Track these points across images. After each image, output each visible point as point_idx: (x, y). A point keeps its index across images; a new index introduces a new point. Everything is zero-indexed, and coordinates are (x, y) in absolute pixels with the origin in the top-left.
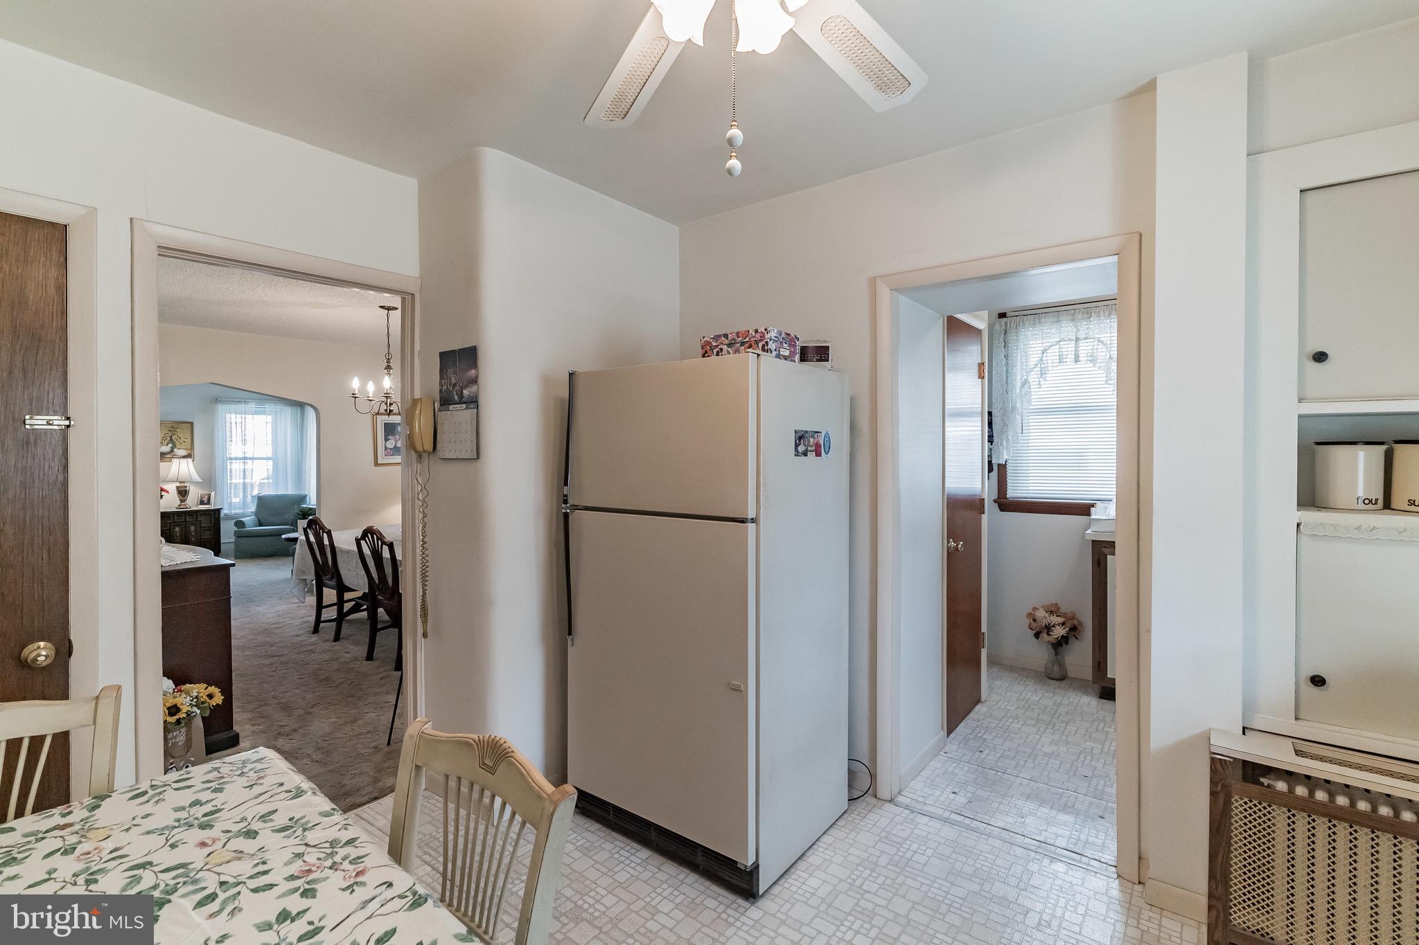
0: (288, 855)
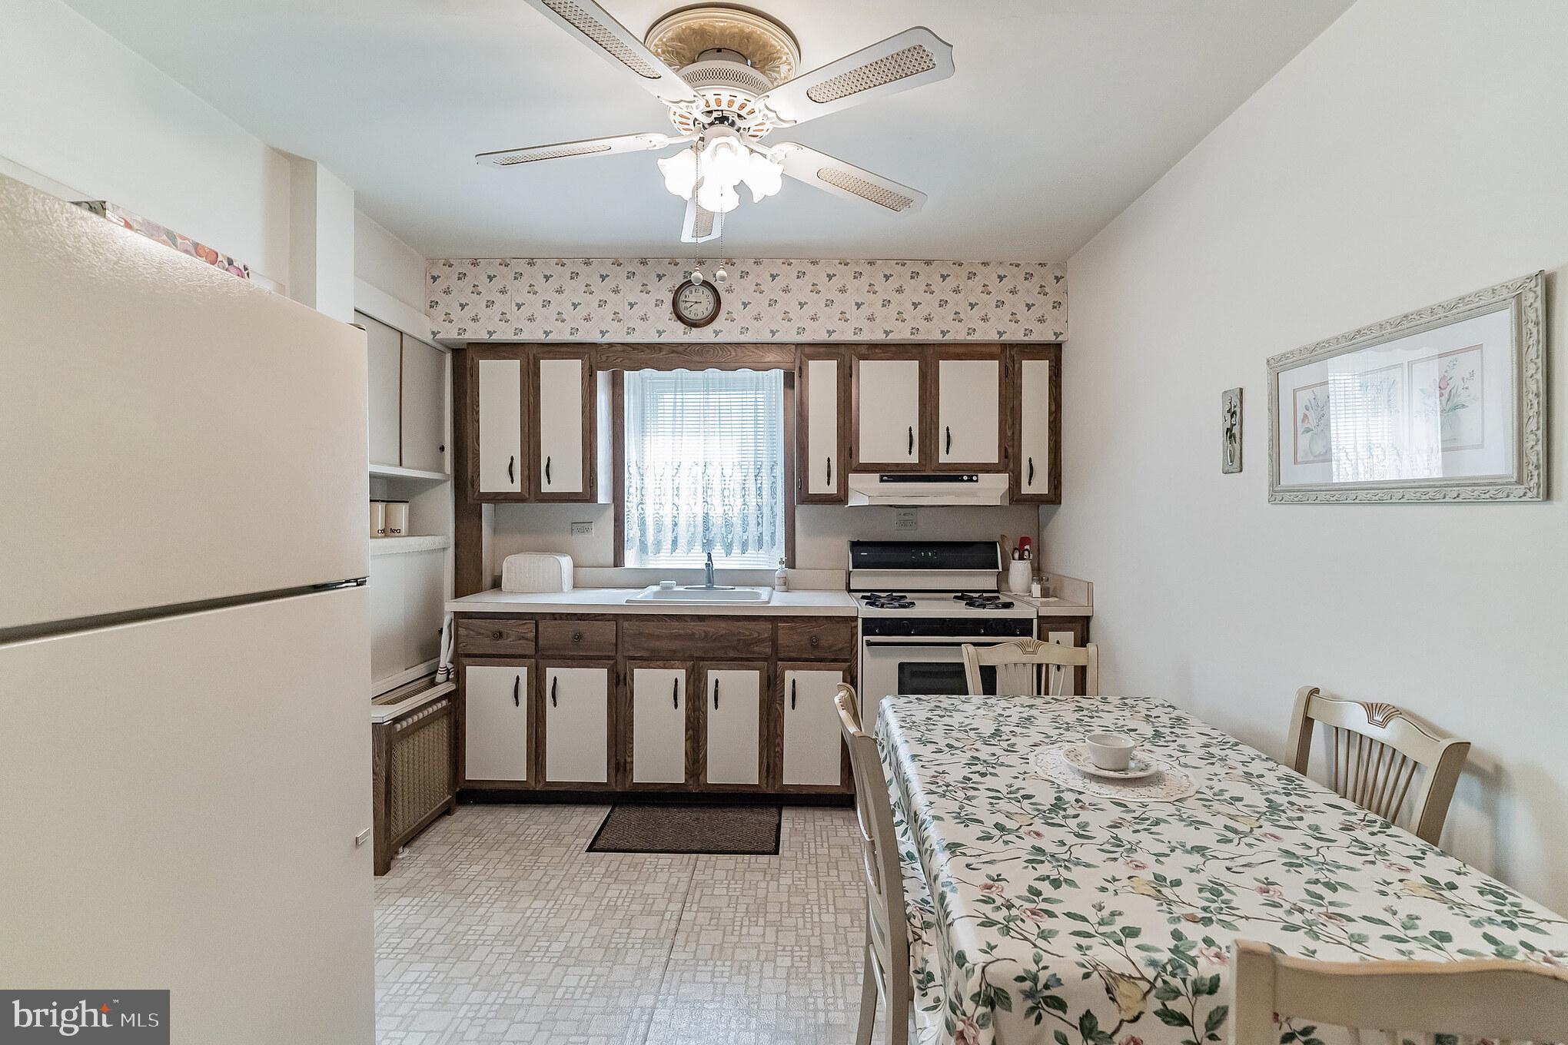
0: (974, 802)
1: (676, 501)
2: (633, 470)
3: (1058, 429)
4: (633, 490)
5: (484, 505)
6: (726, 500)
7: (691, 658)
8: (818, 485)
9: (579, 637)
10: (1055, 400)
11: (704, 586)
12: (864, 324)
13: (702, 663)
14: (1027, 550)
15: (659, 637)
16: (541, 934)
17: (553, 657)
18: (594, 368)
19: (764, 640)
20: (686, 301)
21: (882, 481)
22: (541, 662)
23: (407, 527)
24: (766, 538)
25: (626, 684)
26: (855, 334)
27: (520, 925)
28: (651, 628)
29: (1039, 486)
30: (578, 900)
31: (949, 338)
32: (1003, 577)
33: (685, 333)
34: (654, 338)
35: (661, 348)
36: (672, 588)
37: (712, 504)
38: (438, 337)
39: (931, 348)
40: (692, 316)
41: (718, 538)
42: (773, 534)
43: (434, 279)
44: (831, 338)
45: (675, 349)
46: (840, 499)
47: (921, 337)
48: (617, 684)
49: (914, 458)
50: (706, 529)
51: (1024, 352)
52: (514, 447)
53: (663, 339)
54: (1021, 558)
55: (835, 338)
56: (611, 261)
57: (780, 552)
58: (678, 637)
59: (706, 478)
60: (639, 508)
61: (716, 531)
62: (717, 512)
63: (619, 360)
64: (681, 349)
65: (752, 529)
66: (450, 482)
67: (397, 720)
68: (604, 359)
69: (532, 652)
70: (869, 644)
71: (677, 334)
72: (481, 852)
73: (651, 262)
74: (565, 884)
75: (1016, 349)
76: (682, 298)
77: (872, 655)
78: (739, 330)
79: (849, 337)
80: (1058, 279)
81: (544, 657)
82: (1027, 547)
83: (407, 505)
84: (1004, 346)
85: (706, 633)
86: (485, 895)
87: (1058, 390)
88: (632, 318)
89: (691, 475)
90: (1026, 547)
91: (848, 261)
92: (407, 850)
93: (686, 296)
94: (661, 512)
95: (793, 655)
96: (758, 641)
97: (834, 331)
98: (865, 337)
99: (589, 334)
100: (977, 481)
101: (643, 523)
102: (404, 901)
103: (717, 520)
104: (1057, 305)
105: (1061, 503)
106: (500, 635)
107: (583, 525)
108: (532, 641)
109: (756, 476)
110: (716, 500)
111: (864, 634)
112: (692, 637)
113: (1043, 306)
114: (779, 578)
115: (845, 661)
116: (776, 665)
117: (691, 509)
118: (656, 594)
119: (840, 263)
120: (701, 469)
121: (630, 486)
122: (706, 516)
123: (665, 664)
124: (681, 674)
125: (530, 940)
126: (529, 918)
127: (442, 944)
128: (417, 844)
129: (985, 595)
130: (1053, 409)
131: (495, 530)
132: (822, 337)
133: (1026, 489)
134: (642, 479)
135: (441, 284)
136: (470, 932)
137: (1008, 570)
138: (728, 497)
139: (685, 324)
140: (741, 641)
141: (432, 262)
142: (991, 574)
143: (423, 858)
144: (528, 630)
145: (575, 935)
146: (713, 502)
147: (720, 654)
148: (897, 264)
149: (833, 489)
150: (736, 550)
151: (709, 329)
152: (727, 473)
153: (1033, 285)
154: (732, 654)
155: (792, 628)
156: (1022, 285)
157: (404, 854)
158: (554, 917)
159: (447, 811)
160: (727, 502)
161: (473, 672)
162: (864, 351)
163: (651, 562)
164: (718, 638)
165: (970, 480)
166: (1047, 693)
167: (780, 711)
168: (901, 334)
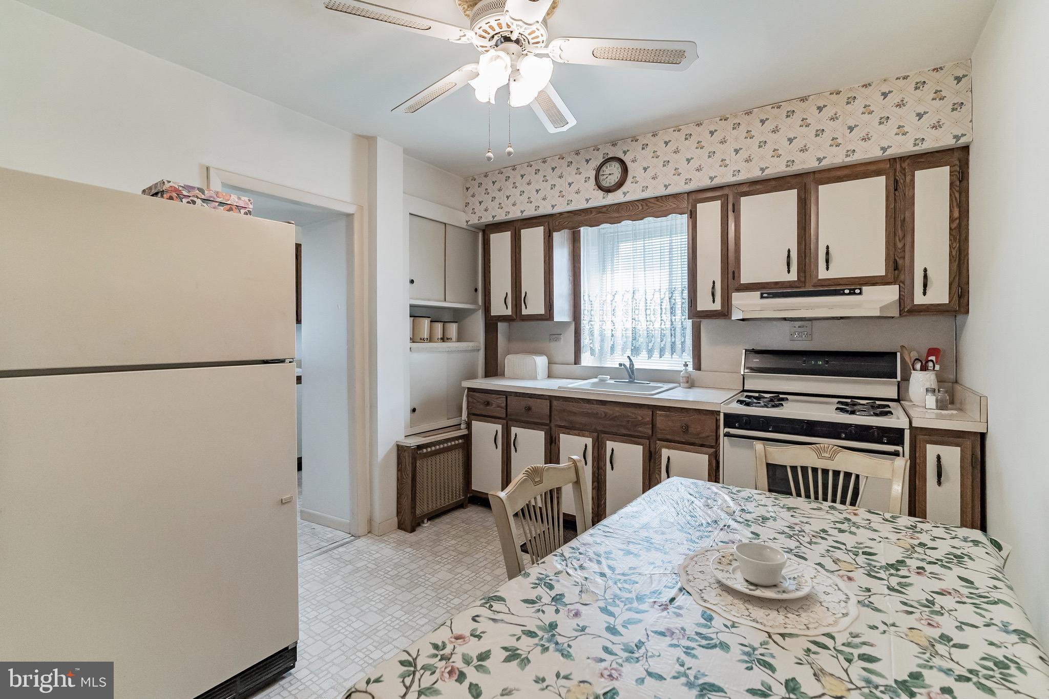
1: (614, 319)
2: (586, 298)
3: (964, 236)
4: (586, 312)
5: (499, 324)
6: (648, 317)
7: (596, 431)
8: (705, 303)
9: (529, 409)
10: (959, 206)
11: (628, 380)
12: (742, 166)
13: (603, 435)
14: (932, 361)
15: (575, 414)
16: (455, 590)
17: (517, 421)
18: (551, 231)
19: (646, 424)
20: (603, 175)
21: (762, 297)
22: (510, 423)
23: (457, 335)
24: (678, 346)
25: (555, 443)
26: (734, 175)
27: (448, 582)
28: (571, 407)
29: (939, 294)
30: (488, 578)
31: (825, 163)
32: (903, 388)
33: (604, 198)
34: (584, 205)
35: (591, 212)
36: (606, 380)
37: (639, 321)
38: (469, 223)
39: (812, 175)
40: (607, 185)
41: (644, 346)
42: (683, 343)
43: (467, 189)
44: (713, 183)
45: (601, 210)
46: (724, 313)
47: (797, 168)
48: (551, 444)
49: (793, 276)
50: (634, 339)
51: (919, 162)
52: (507, 287)
53: (590, 205)
54: (924, 368)
55: (717, 182)
56: (558, 157)
57: (688, 357)
58: (588, 415)
59: (634, 302)
60: (590, 324)
61: (642, 340)
62: (642, 326)
63: (566, 223)
64: (604, 209)
65: (668, 339)
66: (481, 310)
67: (420, 447)
68: (557, 224)
69: (504, 416)
70: (727, 435)
71: (599, 199)
72: (462, 533)
73: (582, 152)
74: (489, 565)
75: (908, 161)
76: (601, 173)
77: (732, 445)
78: (641, 189)
79: (729, 179)
80: (958, 79)
81: (511, 420)
82: (933, 358)
83: (457, 324)
84: (893, 161)
85: (606, 414)
86: (445, 558)
87: (963, 194)
88: (570, 193)
89: (624, 300)
90: (930, 358)
91: (727, 116)
92: (429, 522)
93: (603, 171)
94: (604, 327)
95: (669, 437)
96: (643, 424)
97: (716, 177)
98: (742, 177)
99: (546, 209)
100: (860, 293)
101: (591, 333)
102: (408, 550)
103: (642, 333)
104: (957, 107)
105: (967, 312)
106: (488, 404)
107: (555, 336)
108: (503, 408)
109: (670, 299)
110: (642, 318)
111: (726, 426)
112: (595, 415)
113: (939, 110)
114: (683, 377)
115: (712, 447)
116: (656, 444)
117: (622, 325)
118: (594, 384)
119: (721, 120)
120: (630, 296)
121: (585, 309)
122: (634, 331)
123: (579, 433)
124: (589, 441)
125: (447, 592)
126: (456, 579)
127: (406, 579)
128: (437, 520)
129: (878, 402)
130: (956, 214)
131: (509, 339)
132: (706, 183)
133: (919, 299)
134: (591, 304)
135: (470, 192)
136: (423, 577)
137: (909, 381)
138: (650, 315)
139: (604, 191)
140: (630, 422)
141: (466, 179)
142: (891, 384)
143: (435, 529)
144: (501, 401)
145: (471, 598)
146: (640, 319)
147: (614, 430)
148: (773, 107)
149: (717, 306)
150: (656, 354)
151: (619, 193)
152: (649, 297)
153: (927, 92)
154: (624, 431)
155: (667, 416)
156: (911, 96)
157: (427, 524)
158: (468, 583)
159: (460, 506)
160: (648, 319)
161: (475, 424)
162: (745, 189)
163: (608, 362)
164: (614, 419)
165: (852, 293)
166: (853, 503)
167: (658, 478)
168: (777, 168)
